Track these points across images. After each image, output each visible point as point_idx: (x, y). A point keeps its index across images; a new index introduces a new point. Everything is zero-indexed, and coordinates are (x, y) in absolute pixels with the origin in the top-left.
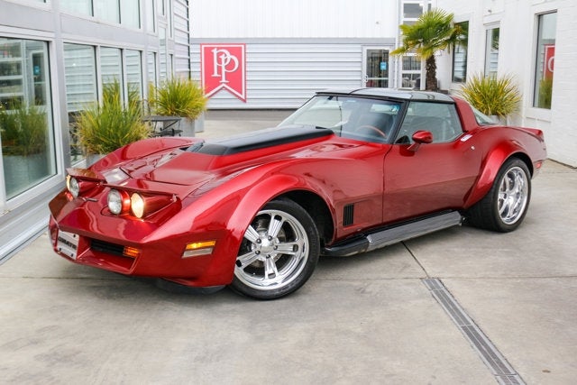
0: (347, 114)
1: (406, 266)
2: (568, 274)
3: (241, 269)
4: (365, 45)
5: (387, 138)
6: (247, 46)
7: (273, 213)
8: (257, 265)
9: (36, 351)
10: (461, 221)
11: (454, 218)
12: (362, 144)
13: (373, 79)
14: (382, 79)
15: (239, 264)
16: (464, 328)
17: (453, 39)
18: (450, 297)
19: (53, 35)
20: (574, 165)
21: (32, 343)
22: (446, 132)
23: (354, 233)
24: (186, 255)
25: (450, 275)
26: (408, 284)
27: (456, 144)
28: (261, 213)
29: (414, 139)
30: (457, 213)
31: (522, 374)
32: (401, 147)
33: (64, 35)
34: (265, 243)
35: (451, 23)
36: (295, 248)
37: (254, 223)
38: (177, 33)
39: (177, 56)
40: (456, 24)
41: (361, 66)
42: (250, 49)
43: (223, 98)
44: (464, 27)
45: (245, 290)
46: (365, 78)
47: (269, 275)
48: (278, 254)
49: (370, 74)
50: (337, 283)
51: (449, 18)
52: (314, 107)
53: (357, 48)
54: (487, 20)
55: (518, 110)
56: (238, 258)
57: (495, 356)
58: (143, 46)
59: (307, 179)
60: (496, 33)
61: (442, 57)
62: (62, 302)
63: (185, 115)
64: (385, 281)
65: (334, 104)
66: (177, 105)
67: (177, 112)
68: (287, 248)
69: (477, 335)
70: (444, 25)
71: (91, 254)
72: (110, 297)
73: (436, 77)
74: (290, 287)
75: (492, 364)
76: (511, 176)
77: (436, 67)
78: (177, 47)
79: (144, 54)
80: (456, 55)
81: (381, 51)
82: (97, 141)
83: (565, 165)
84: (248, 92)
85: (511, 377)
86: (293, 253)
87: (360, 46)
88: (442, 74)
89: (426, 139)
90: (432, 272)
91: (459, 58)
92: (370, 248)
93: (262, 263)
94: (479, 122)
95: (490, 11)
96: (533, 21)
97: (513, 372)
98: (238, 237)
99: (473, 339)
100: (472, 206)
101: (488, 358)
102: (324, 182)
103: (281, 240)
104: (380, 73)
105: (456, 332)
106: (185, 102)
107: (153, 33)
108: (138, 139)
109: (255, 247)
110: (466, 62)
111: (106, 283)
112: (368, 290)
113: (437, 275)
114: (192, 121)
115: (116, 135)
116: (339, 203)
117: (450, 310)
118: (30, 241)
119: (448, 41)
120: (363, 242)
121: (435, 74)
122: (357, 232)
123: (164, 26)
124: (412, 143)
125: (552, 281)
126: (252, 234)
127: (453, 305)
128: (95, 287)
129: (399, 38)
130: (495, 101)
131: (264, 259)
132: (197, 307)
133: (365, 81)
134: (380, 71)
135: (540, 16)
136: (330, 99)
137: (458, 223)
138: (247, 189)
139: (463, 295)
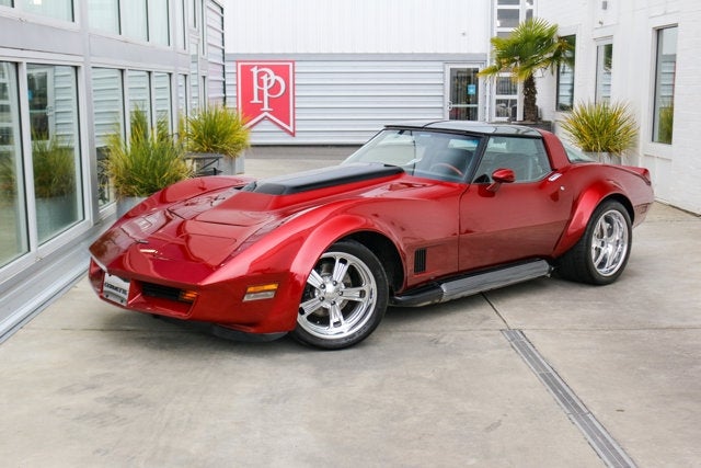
0: (421, 151)
1: (486, 318)
2: (664, 326)
3: (304, 317)
4: (447, 62)
5: (463, 177)
6: (296, 64)
7: (338, 255)
8: (321, 313)
9: (94, 395)
10: (550, 271)
11: (541, 268)
12: (436, 183)
13: (459, 106)
14: (470, 106)
15: (302, 312)
16: (542, 375)
17: (557, 57)
18: (532, 348)
19: (82, 59)
20: (698, 213)
21: (88, 388)
22: (533, 170)
23: (427, 281)
24: (246, 299)
25: (534, 327)
26: (487, 336)
27: (544, 184)
28: (325, 255)
29: (494, 178)
30: (544, 262)
31: (595, 413)
32: (480, 187)
33: (93, 59)
34: (330, 288)
35: (555, 36)
36: (362, 294)
37: (317, 267)
38: (211, 49)
39: (211, 77)
40: (560, 38)
41: (443, 90)
42: (300, 67)
43: (265, 131)
44: (570, 41)
45: (309, 339)
46: (447, 105)
47: (335, 324)
48: (344, 301)
49: (455, 100)
50: (409, 334)
51: (553, 30)
52: (383, 142)
53: (437, 67)
54: (598, 34)
55: (635, 145)
56: (301, 305)
57: (570, 398)
58: (172, 68)
59: (376, 220)
60: (609, 50)
61: (543, 78)
62: (111, 353)
63: (224, 152)
64: (461, 333)
65: (406, 139)
66: (214, 140)
67: (214, 148)
68: (354, 294)
69: (555, 381)
70: (545, 39)
71: (143, 300)
72: (162, 348)
73: (537, 104)
74: (357, 336)
75: (566, 404)
76: (608, 220)
77: (536, 92)
78: (211, 67)
79: (173, 77)
80: (562, 76)
81: (469, 70)
82: (131, 182)
83: (687, 212)
84: (297, 123)
85: (584, 415)
86: (361, 300)
87: (441, 64)
88: (544, 100)
89: (508, 178)
90: (513, 323)
91: (565, 79)
92: (445, 299)
93: (326, 310)
94: (571, 158)
95: (601, 23)
96: (650, 37)
97: (586, 411)
98: (302, 282)
99: (549, 383)
100: (563, 255)
101: (564, 401)
102: (393, 224)
103: (347, 286)
104: (468, 98)
105: (533, 378)
106: (224, 135)
107: (183, 51)
108: (177, 179)
109: (319, 293)
110: (573, 85)
111: (154, 335)
112: (442, 341)
113: (519, 327)
114: (232, 159)
115: (153, 174)
116: (409, 247)
117: (529, 359)
118: (61, 294)
119: (551, 59)
120: (436, 291)
121: (534, 100)
122: (429, 280)
123: (196, 41)
124: (492, 182)
125: (646, 332)
126: (315, 279)
127: (533, 354)
128: (143, 338)
129: (491, 53)
130: (605, 135)
131: (328, 306)
132: (258, 356)
133: (447, 109)
134: (468, 96)
135: (659, 31)
136: (401, 132)
137: (545, 273)
138: (310, 230)
139: (545, 346)
